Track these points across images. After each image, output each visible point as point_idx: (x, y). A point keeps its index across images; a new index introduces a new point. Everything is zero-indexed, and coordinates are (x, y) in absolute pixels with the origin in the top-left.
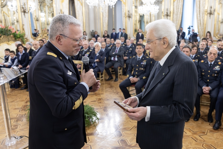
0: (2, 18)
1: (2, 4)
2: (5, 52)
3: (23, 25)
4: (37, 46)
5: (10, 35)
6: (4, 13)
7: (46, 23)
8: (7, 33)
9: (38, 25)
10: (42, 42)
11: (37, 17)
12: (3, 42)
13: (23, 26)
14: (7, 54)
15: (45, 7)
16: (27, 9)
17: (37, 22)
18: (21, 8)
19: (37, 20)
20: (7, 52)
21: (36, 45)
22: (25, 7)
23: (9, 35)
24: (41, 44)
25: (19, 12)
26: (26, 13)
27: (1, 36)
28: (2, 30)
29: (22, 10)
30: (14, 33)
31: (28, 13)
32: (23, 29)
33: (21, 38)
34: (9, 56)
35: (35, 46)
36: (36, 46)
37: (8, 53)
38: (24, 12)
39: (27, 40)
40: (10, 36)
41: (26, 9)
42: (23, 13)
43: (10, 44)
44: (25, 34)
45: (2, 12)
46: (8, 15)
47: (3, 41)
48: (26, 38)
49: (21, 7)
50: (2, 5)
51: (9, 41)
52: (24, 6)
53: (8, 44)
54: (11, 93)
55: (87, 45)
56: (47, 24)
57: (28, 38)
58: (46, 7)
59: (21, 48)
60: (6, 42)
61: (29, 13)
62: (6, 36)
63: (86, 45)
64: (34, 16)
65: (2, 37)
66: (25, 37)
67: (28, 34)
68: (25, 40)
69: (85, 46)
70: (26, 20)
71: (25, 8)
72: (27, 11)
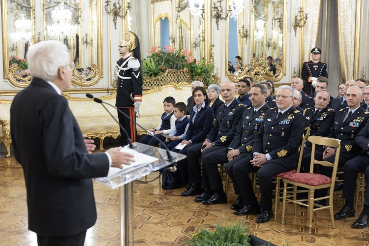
0: (176, 32)
1: (179, 5)
2: (165, 106)
3: (212, 46)
4: (231, 95)
5: (183, 67)
6: (182, 23)
7: (265, 43)
8: (177, 65)
9: (246, 47)
10: (244, 84)
11: (246, 27)
12: (166, 83)
13: (211, 49)
14: (168, 109)
15: (267, 7)
16: (224, 11)
17: (245, 39)
18: (211, 8)
19: (246, 36)
20: (168, 106)
21: (228, 90)
22: (221, 6)
23: (180, 68)
24: (243, 90)
25: (206, 18)
26: (221, 19)
27: (166, 69)
28: (169, 58)
29: (214, 13)
30: (190, 64)
31: (225, 19)
32: (211, 56)
33: (204, 74)
34: (172, 114)
35: (226, 92)
36: (228, 94)
37: (171, 108)
38: (218, 17)
39: (216, 80)
40: (181, 70)
41: (221, 11)
42: (214, 20)
43: (181, 87)
44: (213, 66)
45: (178, 21)
46: (189, 26)
47: (168, 82)
48: (214, 76)
49: (213, 6)
50: (179, 7)
51: (178, 82)
52: (218, 5)
53: (176, 87)
54: (160, 201)
55: (358, 96)
56: (266, 45)
57: (219, 76)
58: (270, 5)
59: (199, 95)
60: (173, 83)
61: (228, 19)
62: (174, 70)
63: (354, 95)
64: (239, 27)
65: (167, 71)
66: (212, 74)
67: (220, 67)
68: (213, 79)
69: (350, 97)
70: (220, 36)
71: (220, 9)
72: (223, 16)
